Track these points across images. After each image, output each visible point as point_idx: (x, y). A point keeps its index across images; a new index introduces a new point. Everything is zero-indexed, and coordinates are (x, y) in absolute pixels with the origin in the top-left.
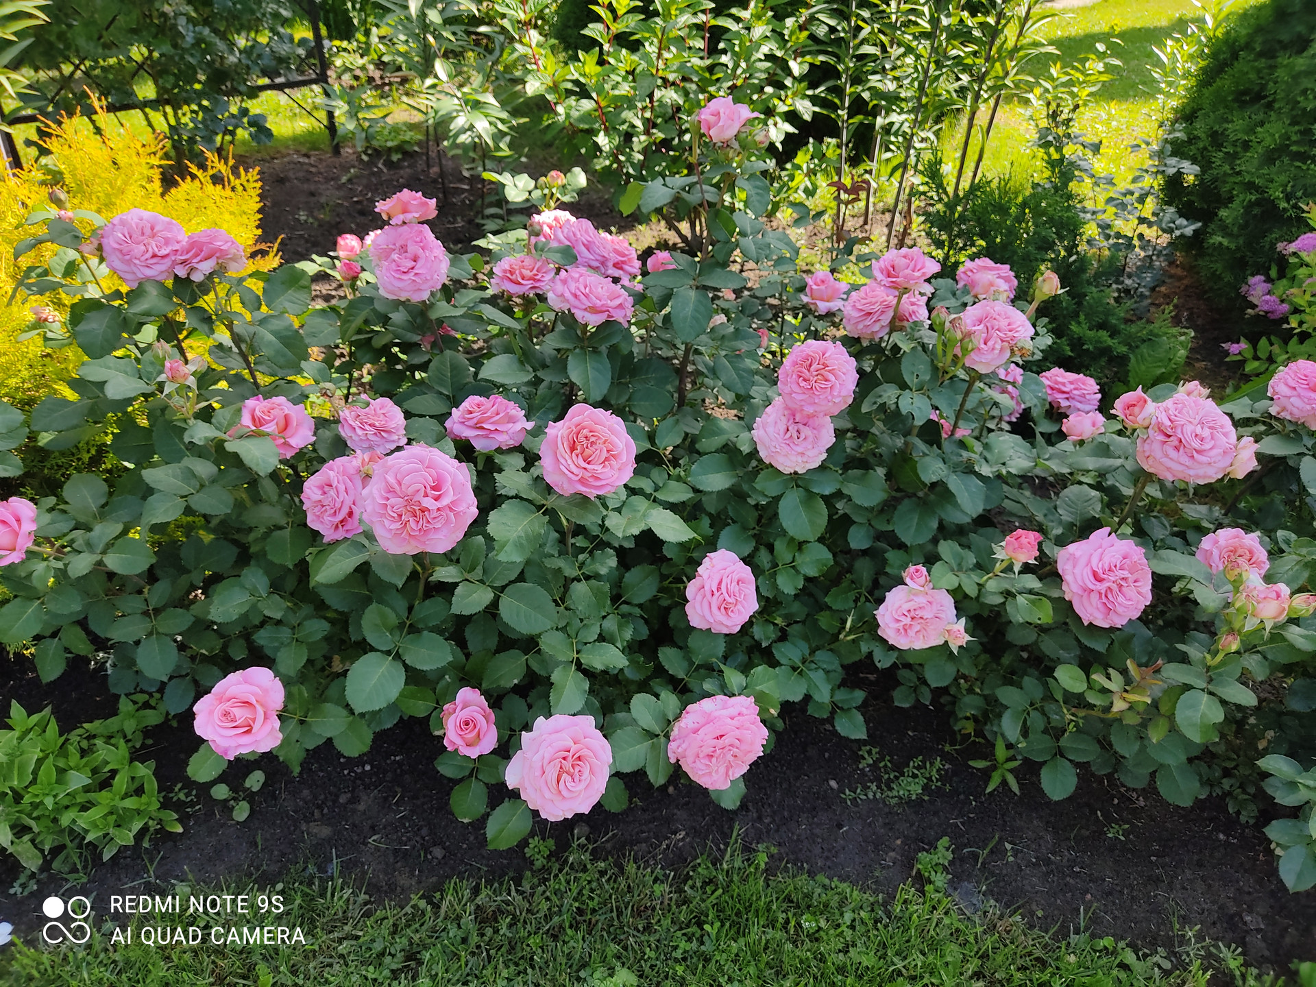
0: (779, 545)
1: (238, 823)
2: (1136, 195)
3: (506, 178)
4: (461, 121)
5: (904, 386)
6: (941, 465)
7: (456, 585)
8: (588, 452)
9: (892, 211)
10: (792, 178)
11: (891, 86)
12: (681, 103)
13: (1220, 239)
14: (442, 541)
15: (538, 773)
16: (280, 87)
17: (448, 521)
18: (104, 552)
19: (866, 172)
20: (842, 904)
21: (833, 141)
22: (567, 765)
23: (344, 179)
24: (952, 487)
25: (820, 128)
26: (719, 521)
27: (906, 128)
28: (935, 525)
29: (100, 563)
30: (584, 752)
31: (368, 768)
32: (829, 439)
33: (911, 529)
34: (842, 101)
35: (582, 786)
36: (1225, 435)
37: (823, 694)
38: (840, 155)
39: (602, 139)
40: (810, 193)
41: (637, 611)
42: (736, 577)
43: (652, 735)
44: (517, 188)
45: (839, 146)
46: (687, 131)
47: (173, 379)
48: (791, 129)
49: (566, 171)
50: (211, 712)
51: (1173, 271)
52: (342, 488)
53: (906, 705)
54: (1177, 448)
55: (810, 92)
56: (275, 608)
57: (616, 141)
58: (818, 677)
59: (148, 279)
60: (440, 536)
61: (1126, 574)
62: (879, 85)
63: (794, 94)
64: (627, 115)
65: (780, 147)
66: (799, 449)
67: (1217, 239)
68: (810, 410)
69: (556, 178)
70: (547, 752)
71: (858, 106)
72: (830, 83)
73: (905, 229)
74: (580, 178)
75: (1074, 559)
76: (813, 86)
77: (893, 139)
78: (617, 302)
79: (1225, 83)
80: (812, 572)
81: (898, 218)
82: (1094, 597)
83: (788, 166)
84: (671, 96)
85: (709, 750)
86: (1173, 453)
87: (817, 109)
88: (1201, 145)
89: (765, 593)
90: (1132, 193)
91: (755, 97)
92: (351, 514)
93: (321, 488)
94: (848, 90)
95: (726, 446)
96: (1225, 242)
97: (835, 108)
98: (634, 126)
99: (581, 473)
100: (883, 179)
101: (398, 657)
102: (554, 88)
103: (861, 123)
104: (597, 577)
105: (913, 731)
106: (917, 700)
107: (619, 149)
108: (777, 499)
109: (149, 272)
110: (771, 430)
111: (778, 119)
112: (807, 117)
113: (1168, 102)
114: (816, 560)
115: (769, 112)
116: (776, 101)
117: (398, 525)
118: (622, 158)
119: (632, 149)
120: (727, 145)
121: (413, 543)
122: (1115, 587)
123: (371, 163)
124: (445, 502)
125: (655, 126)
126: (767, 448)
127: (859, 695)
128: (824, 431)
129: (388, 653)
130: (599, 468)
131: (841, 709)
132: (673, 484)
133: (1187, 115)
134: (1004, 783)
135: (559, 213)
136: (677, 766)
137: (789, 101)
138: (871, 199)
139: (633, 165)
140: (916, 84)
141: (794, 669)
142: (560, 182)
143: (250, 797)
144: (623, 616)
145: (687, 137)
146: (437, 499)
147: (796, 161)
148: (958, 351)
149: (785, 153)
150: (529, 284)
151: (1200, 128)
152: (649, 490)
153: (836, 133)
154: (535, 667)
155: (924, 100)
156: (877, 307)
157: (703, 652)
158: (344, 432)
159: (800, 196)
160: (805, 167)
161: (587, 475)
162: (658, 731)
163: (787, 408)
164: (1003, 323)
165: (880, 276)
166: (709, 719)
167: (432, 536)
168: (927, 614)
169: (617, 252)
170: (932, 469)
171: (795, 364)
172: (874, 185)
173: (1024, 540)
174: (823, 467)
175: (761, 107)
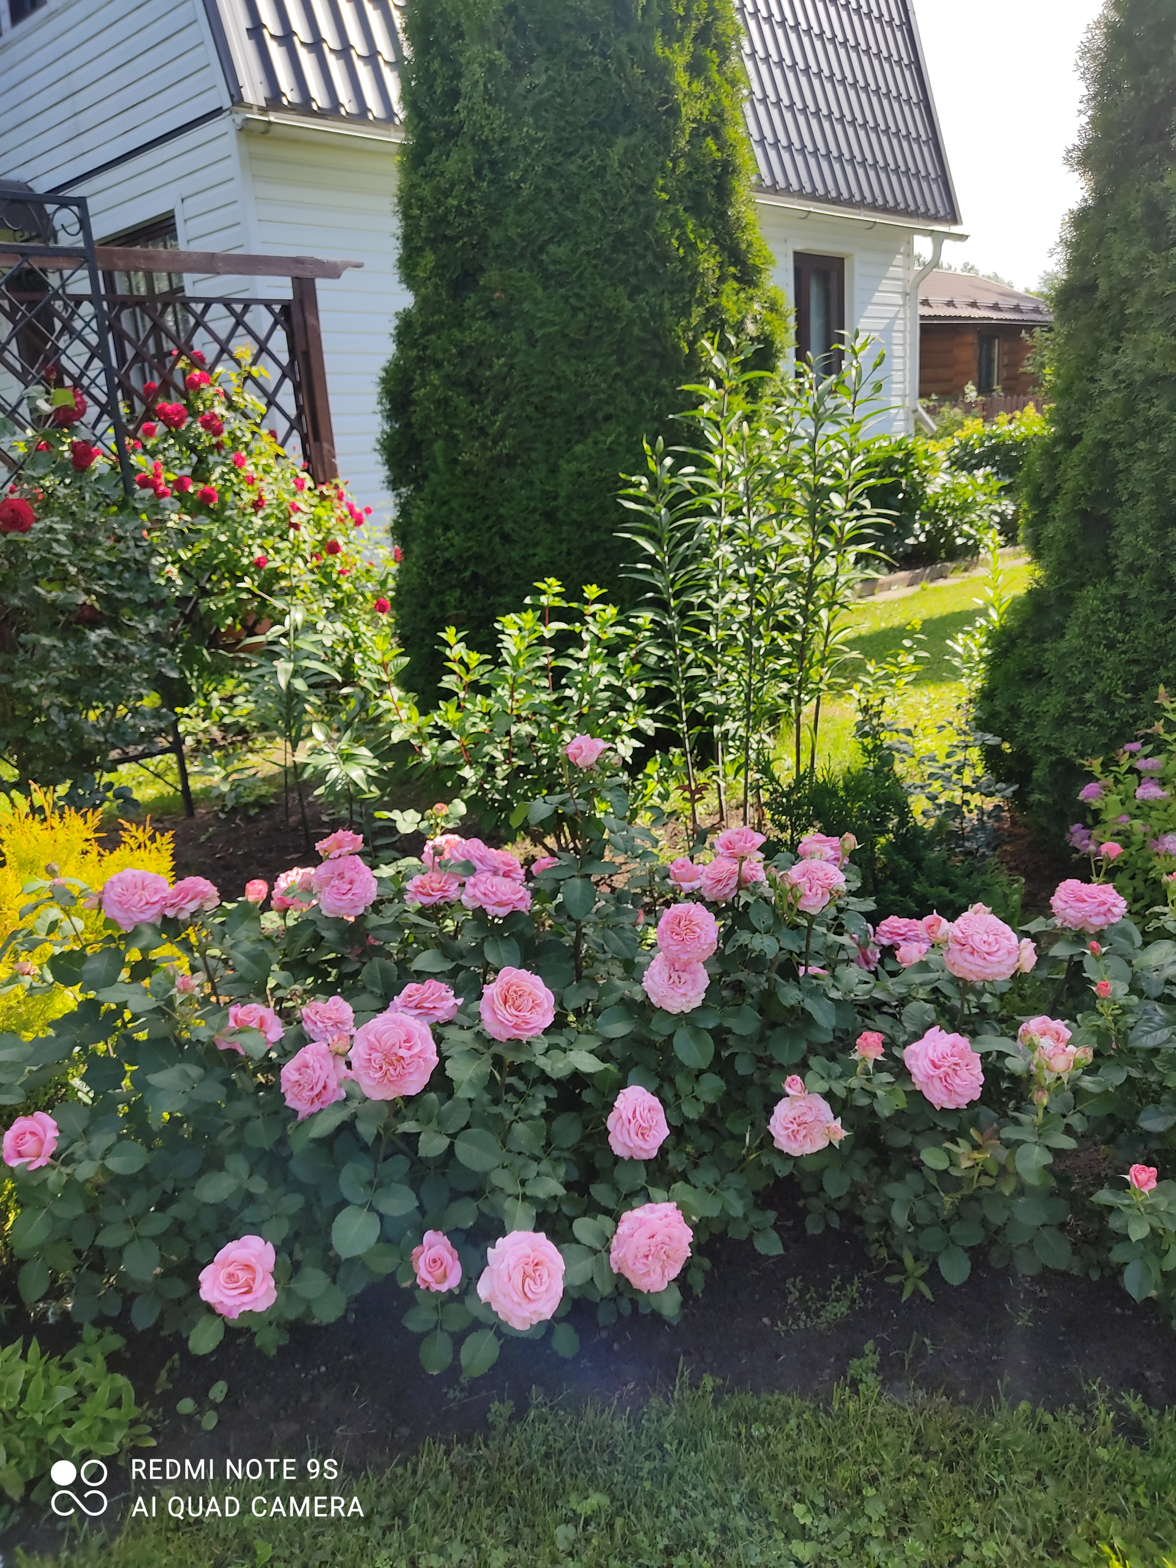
0: (679, 1080)
1: (208, 1432)
2: (954, 767)
3: (396, 815)
4: (335, 773)
5: (755, 931)
6: (797, 992)
7: (419, 1134)
8: (517, 1003)
9: (744, 805)
10: (645, 786)
11: (721, 700)
12: (536, 733)
13: (1038, 796)
14: (414, 1085)
15: (506, 1279)
16: (135, 759)
17: (418, 1067)
18: (103, 1158)
19: (714, 773)
20: (787, 1411)
21: (678, 751)
22: (529, 1269)
23: (203, 838)
24: (808, 1008)
25: (663, 741)
26: (625, 1066)
27: (742, 732)
28: (804, 1046)
29: (103, 1166)
30: (542, 1258)
31: (323, 1369)
32: (704, 981)
33: (784, 1054)
34: (680, 716)
35: (543, 1289)
36: (1008, 939)
37: (737, 1208)
38: (686, 762)
39: (467, 772)
40: (665, 797)
41: (567, 1155)
42: (647, 1105)
43: (594, 1252)
44: (407, 821)
45: (684, 754)
46: (543, 756)
47: (184, 992)
48: (638, 744)
49: (448, 802)
50: (216, 1278)
51: (1016, 831)
52: (317, 1066)
53: (819, 1232)
54: (972, 954)
55: (649, 712)
56: (259, 1186)
57: (482, 772)
58: (730, 1196)
59: (142, 922)
60: (414, 1078)
61: (956, 1060)
62: (711, 700)
63: (636, 715)
64: (489, 749)
65: (630, 761)
66: (682, 991)
67: (1036, 797)
68: (684, 957)
69: (440, 809)
70: (510, 1260)
71: (695, 719)
72: (667, 703)
73: (760, 821)
74: (459, 807)
75: (915, 1054)
76: (653, 706)
77: (731, 743)
78: (519, 896)
79: (1010, 665)
80: (711, 1099)
81: (750, 812)
82: (937, 1082)
83: (640, 776)
84: (526, 729)
85: (644, 1250)
86: (970, 958)
87: (659, 725)
88: (1003, 718)
89: (674, 1123)
90: (949, 767)
91: (601, 721)
92: (325, 1087)
93: (298, 1070)
94: (684, 706)
95: (622, 999)
96: (1043, 798)
97: (675, 723)
98: (493, 758)
99: (515, 1020)
100: (730, 778)
101: (372, 1209)
102: (419, 734)
103: (700, 733)
104: (532, 1117)
105: (834, 1263)
106: (828, 1226)
107: (484, 779)
108: (671, 1037)
109: (143, 917)
110: (657, 978)
111: (625, 737)
112: (651, 733)
113: (973, 682)
114: (711, 1088)
115: (616, 732)
116: (620, 722)
117: (380, 1074)
118: (487, 786)
119: (494, 777)
120: (590, 769)
121: (393, 1088)
122: (950, 1071)
123: (230, 819)
124: (416, 1050)
125: (514, 755)
126: (656, 994)
127: (772, 1215)
128: (699, 975)
129: (362, 1206)
130: (528, 1015)
131: (758, 1230)
132: (583, 1037)
133: (986, 695)
134: (917, 1292)
135: (449, 837)
136: (620, 1275)
137: (632, 721)
138: (723, 797)
139: (498, 791)
140: (742, 696)
141: (709, 1190)
142: (444, 813)
143: (215, 1407)
144: (555, 1160)
145: (545, 762)
146: (409, 1049)
147: (647, 771)
148: (791, 899)
149: (636, 765)
150: (439, 894)
151: (999, 705)
152: (564, 1045)
153: (679, 743)
154: (486, 1210)
155: (752, 708)
156: (724, 875)
157: (628, 1179)
158: (307, 1027)
159: (656, 801)
160: (655, 775)
161: (519, 1021)
162: (598, 1246)
163: (667, 959)
164: (821, 874)
165: (721, 850)
166: (642, 1223)
167: (408, 1079)
168: (809, 1118)
169: (504, 863)
170: (790, 995)
171: (667, 923)
172: (723, 785)
173: (870, 1040)
174: (704, 1007)
175: (608, 729)
